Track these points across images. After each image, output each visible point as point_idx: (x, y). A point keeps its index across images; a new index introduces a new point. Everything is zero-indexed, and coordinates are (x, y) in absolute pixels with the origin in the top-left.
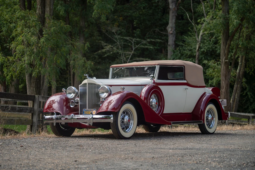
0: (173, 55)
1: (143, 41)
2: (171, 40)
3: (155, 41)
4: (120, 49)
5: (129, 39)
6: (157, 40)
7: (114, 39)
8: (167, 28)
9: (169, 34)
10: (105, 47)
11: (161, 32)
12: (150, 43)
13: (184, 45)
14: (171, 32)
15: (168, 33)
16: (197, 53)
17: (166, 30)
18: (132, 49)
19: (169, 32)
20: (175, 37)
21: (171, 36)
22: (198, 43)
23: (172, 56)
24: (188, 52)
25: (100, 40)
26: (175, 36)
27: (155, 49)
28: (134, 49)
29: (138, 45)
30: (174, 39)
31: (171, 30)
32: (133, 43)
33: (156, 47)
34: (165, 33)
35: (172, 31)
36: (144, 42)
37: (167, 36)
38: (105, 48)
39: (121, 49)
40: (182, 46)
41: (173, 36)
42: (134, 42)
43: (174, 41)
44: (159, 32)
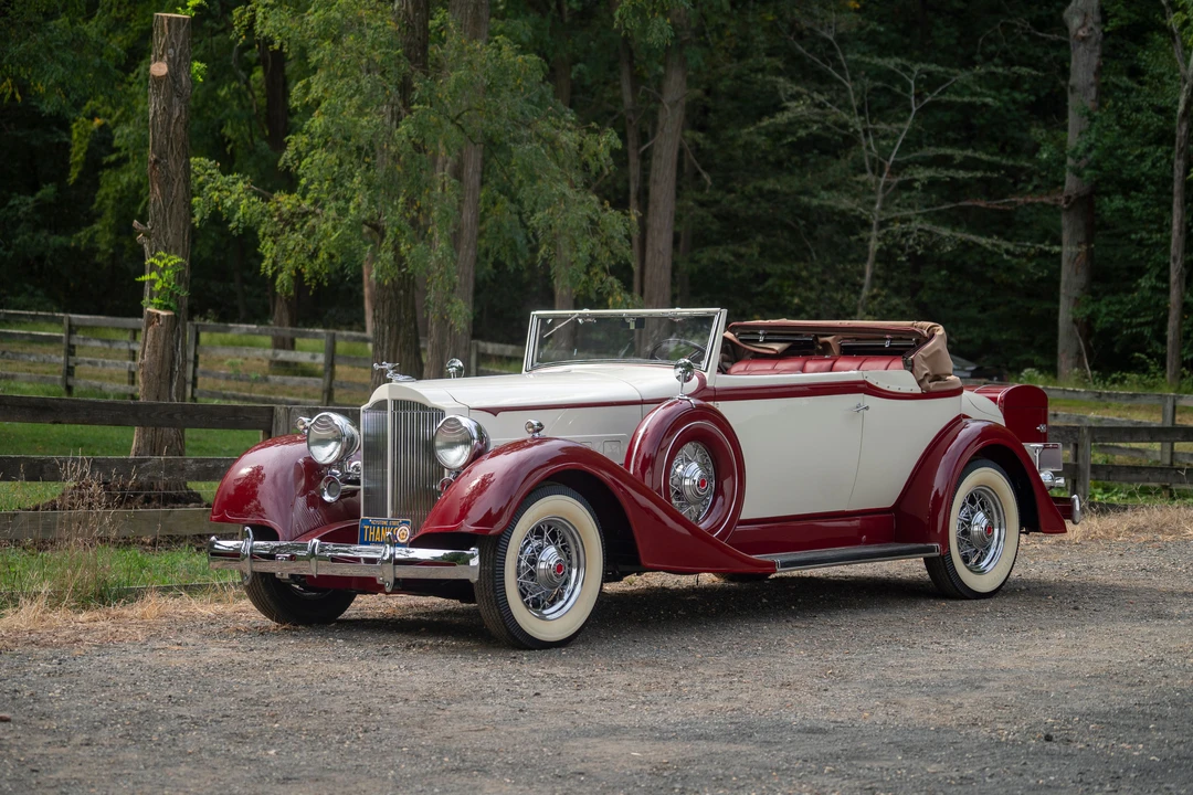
0: (1090, 129)
1: (955, 75)
2: (1083, 67)
3: (1006, 72)
4: (856, 111)
5: (897, 65)
6: (1016, 68)
7: (830, 69)
8: (1066, 14)
9: (1072, 42)
10: (789, 104)
11: (1040, 34)
12: (990, 80)
13: (1135, 86)
14: (1081, 33)
15: (1068, 36)
16: (1180, 126)
17: (1065, 29)
18: (910, 110)
19: (1072, 30)
20: (1097, 54)
21: (1081, 48)
22: (1186, 86)
23: (1080, 134)
24: (1150, 120)
25: (779, 72)
26: (1098, 48)
27: (1014, 101)
28: (914, 109)
29: (935, 94)
30: (1095, 61)
31: (1084, 25)
32: (912, 82)
33: (1017, 96)
34: (1055, 37)
35: (1085, 29)
36: (963, 76)
37: (1065, 45)
38: (785, 109)
39: (861, 112)
40: (1128, 90)
41: (1091, 51)
42: (918, 82)
43: (1095, 69)
44: (1033, 31)
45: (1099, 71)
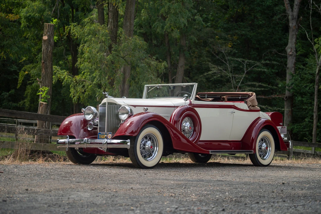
0: (292, 79)
1: (256, 63)
2: (291, 62)
3: (270, 63)
4: (230, 72)
5: (241, 60)
6: (273, 62)
7: (223, 61)
8: (286, 48)
9: (288, 56)
10: (212, 69)
11: (279, 54)
12: (266, 65)
13: (304, 68)
14: (290, 53)
15: (287, 54)
16: (317, 77)
17: (285, 52)
18: (244, 72)
19: (288, 53)
20: (295, 59)
21: (290, 57)
22: (318, 66)
23: (290, 80)
24: (308, 77)
25: (209, 61)
26: (295, 57)
27: (272, 72)
28: (245, 72)
29: (251, 68)
30: (294, 61)
31: (291, 51)
32: (245, 65)
33: (273, 70)
34: (283, 54)
35: (291, 52)
36: (258, 64)
37: (286, 57)
38: (211, 70)
39: (231, 72)
40: (303, 69)
41: (293, 58)
42: (246, 65)
43: (294, 63)
44: (277, 53)
45: (295, 64)
